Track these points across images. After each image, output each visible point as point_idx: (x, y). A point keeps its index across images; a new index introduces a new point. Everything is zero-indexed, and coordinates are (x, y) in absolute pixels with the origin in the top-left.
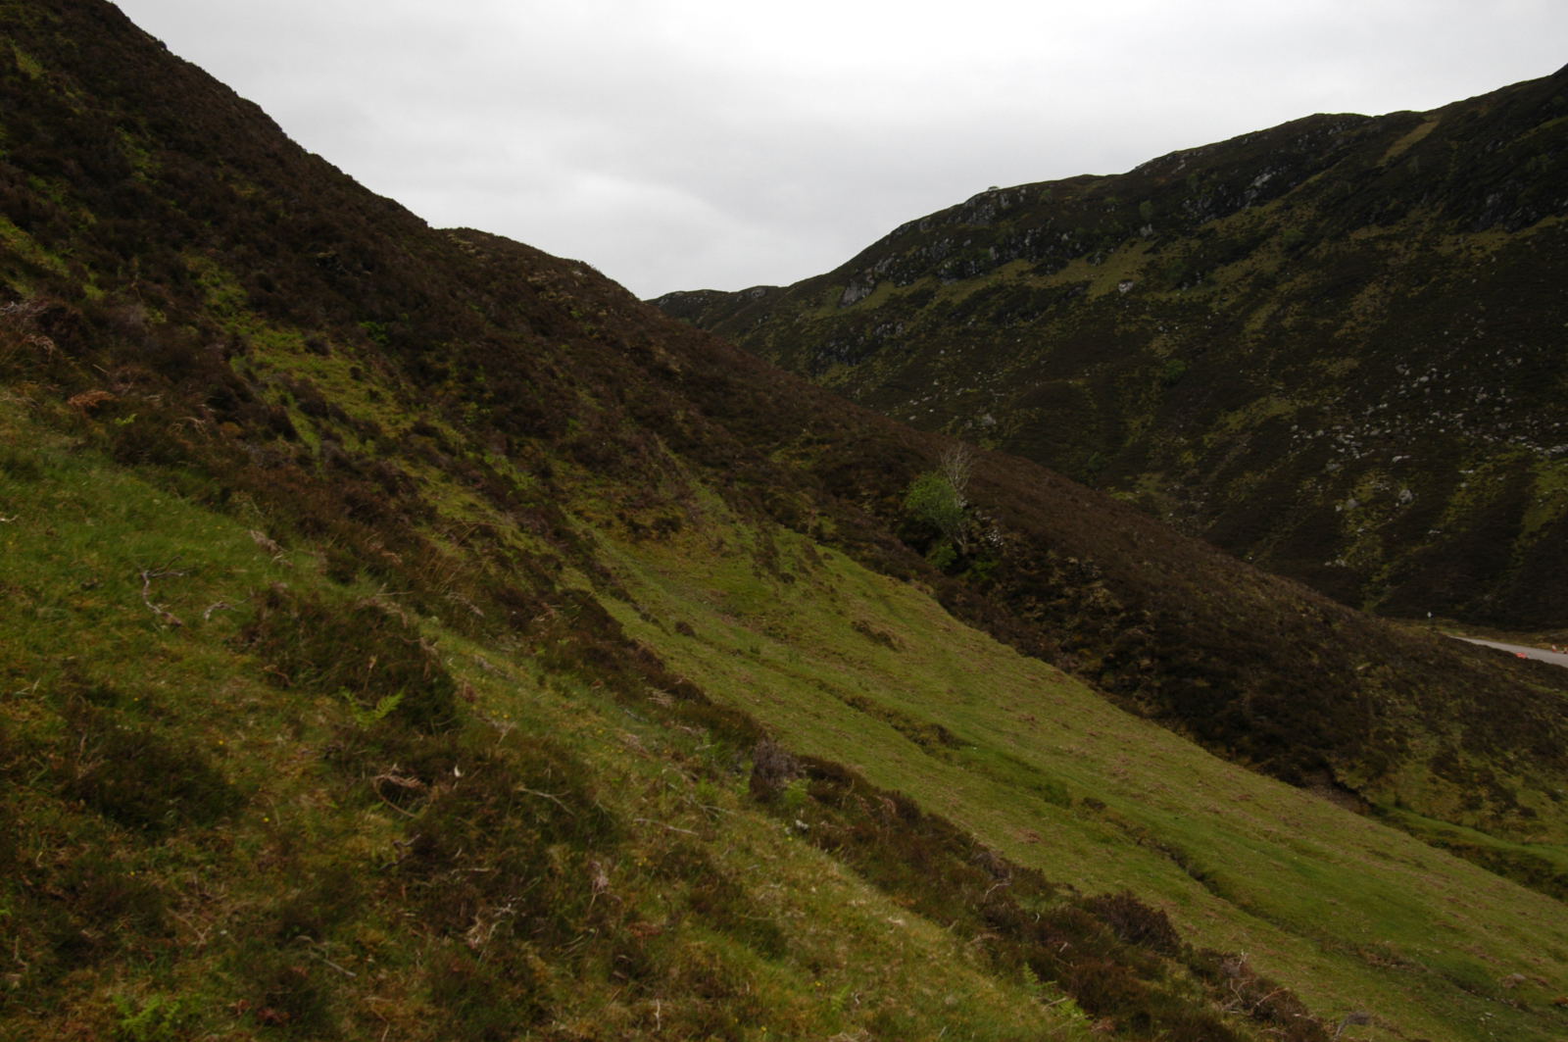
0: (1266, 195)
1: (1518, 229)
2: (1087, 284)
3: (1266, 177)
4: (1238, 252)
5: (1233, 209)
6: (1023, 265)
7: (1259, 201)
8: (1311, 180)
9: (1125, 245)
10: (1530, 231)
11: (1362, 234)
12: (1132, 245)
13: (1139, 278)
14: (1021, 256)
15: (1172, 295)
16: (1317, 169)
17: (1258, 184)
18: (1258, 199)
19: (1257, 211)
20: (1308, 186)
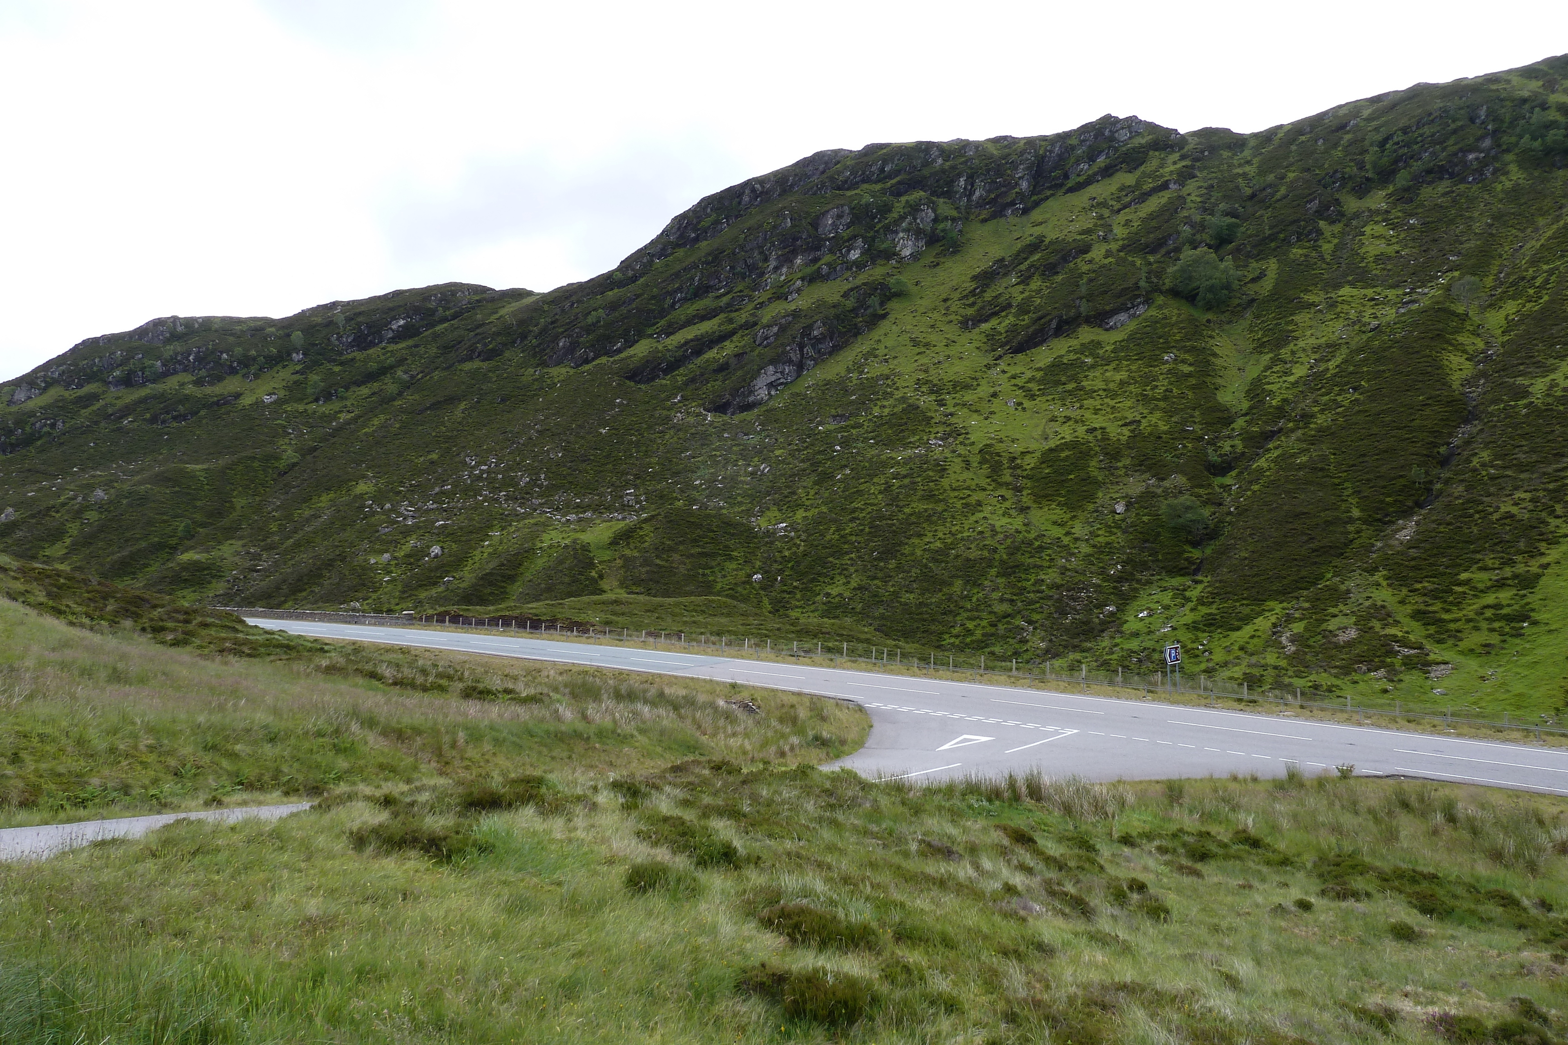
0: (401, 335)
1: (581, 365)
2: (238, 396)
3: (402, 322)
4: (370, 377)
5: (372, 344)
6: (187, 377)
7: (393, 340)
8: (439, 328)
9: (279, 367)
10: (587, 367)
11: (468, 366)
12: (284, 367)
13: (282, 393)
14: (185, 370)
15: (308, 407)
16: (445, 320)
17: (394, 327)
18: (393, 338)
19: (392, 347)
20: (434, 333)
